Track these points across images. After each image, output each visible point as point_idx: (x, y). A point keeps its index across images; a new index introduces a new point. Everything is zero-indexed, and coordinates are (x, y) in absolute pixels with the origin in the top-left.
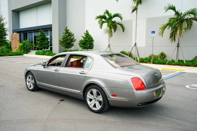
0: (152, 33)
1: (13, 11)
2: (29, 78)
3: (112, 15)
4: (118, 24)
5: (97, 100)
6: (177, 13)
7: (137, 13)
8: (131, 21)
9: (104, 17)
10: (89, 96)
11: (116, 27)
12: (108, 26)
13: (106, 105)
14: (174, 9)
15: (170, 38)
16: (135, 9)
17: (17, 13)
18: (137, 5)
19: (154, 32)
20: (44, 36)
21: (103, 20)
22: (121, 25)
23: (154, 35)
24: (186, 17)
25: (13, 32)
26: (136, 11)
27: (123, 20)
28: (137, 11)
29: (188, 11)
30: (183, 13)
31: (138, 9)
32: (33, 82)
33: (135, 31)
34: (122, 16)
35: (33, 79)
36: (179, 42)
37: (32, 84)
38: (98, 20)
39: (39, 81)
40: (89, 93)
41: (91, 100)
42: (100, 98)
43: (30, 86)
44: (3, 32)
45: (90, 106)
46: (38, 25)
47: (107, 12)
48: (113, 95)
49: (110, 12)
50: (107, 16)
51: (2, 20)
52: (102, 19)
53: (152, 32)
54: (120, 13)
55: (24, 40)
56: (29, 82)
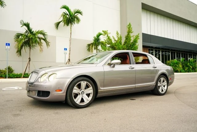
0: (6, 45)
10: (159, 84)
23: (9, 48)
29: (37, 31)
30: (34, 32)
32: (91, 92)
36: (30, 56)
37: (86, 96)
41: (159, 87)
42: (165, 83)
48: (170, 79)
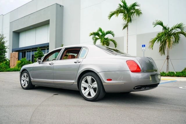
1: (14, 32)
2: (24, 76)
3: (105, 32)
4: (111, 40)
5: (92, 88)
6: (165, 28)
7: (127, 29)
8: (123, 38)
9: (97, 34)
10: (83, 84)
11: (109, 44)
12: (101, 42)
13: (101, 91)
14: (161, 24)
15: (160, 51)
16: (126, 26)
17: (17, 34)
18: (128, 23)
19: (144, 45)
20: (41, 54)
21: (97, 37)
22: (113, 41)
23: (144, 49)
24: (173, 31)
25: (13, 51)
26: (126, 28)
27: (115, 37)
28: (128, 28)
30: (170, 28)
31: (128, 26)
32: (28, 80)
33: (127, 46)
34: (114, 33)
35: (27, 77)
36: (168, 54)
37: (26, 83)
38: (92, 36)
39: (34, 78)
40: (83, 82)
41: (85, 89)
42: (95, 85)
43: (25, 85)
44: (3, 49)
45: (85, 95)
46: (37, 44)
47: (100, 30)
48: (108, 80)
49: (103, 30)
50: (100, 34)
51: (3, 39)
52: (96, 35)
53: (143, 45)
54: (112, 30)
55: (23, 57)
56: (24, 81)
